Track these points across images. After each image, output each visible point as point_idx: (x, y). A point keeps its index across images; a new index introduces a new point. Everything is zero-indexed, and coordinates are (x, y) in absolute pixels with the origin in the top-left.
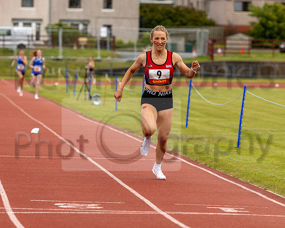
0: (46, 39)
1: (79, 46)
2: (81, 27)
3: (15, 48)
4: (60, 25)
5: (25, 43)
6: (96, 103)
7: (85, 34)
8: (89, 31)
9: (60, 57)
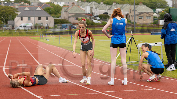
0: (34, 27)
1: (41, 29)
2: (41, 24)
3: (27, 30)
4: (37, 24)
5: (29, 28)
6: (48, 41)
7: (42, 26)
8: (43, 25)
9: (37, 31)
